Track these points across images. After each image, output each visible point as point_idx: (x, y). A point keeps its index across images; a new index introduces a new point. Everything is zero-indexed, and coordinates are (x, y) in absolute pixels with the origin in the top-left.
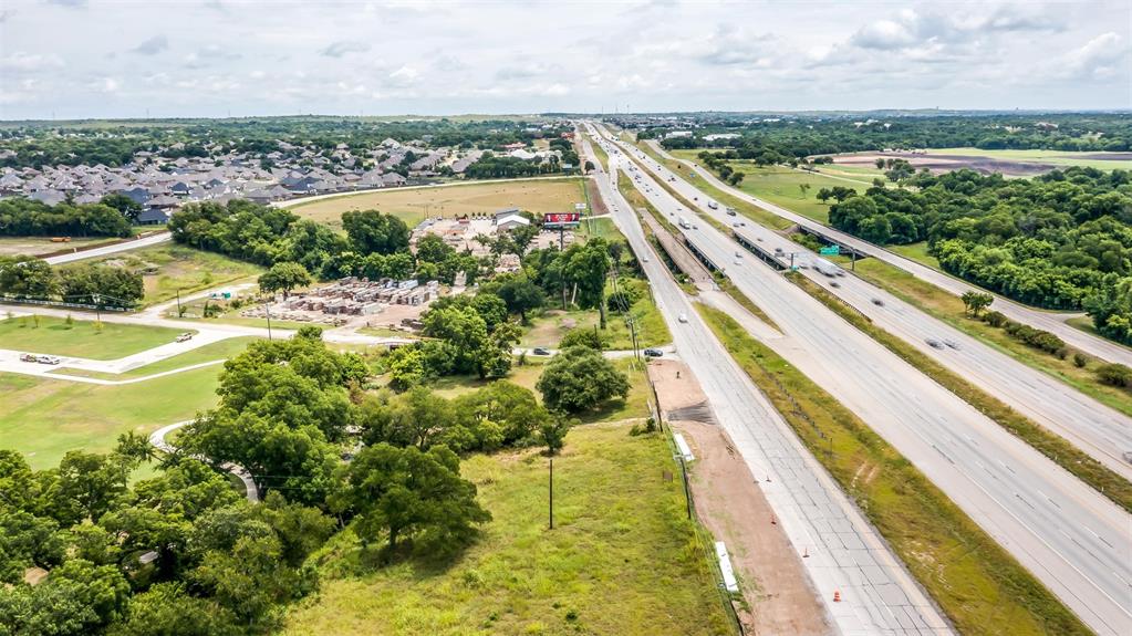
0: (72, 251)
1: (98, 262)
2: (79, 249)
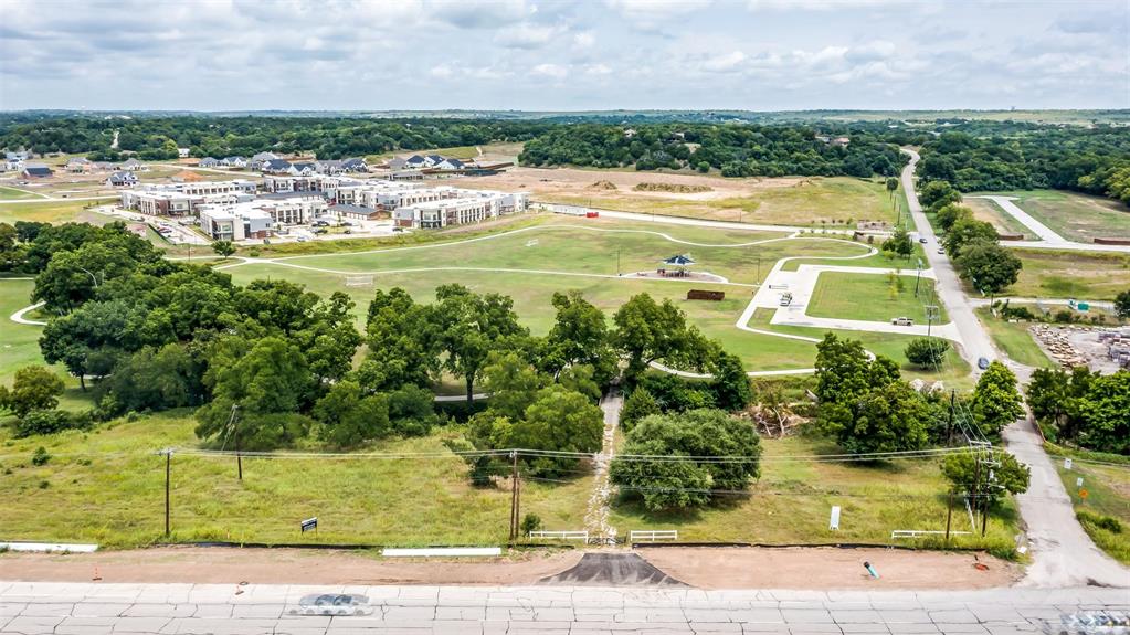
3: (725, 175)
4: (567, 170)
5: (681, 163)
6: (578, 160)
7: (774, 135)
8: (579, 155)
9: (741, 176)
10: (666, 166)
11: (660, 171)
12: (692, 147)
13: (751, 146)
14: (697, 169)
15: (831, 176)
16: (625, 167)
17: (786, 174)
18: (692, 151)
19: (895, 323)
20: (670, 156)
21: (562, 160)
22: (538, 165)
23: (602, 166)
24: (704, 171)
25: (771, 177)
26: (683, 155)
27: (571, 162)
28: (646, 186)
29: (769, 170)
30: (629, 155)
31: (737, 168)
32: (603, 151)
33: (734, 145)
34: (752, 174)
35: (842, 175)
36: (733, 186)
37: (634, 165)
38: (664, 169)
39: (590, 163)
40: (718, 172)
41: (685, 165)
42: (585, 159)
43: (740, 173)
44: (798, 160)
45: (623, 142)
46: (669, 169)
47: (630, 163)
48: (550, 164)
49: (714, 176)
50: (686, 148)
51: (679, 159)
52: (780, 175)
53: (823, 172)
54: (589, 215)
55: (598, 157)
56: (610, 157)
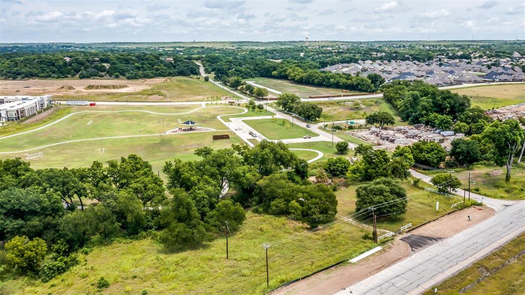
0: (340, 96)
1: (342, 102)
2: (344, 96)
3: (128, 78)
4: (36, 80)
5: (103, 74)
6: (42, 75)
7: (142, 58)
8: (42, 72)
9: (136, 78)
10: (96, 75)
11: (94, 79)
12: (107, 65)
13: (133, 64)
14: (113, 76)
15: (174, 76)
16: (72, 77)
17: (155, 77)
18: (107, 67)
19: (305, 138)
20: (97, 71)
21: (30, 75)
22: (14, 78)
23: (58, 77)
24: (117, 77)
25: (149, 78)
26: (102, 69)
27: (38, 76)
28: (93, 87)
29: (147, 75)
30: (73, 71)
31: (133, 75)
32: (54, 69)
33: (125, 64)
34: (141, 78)
35: (178, 75)
36: (135, 84)
37: (78, 76)
38: (96, 77)
39: (50, 76)
40: (124, 78)
41: (106, 75)
42: (46, 74)
43: (135, 77)
44: (157, 70)
45: (65, 64)
46: (98, 77)
47: (74, 75)
48: (23, 78)
49: (123, 79)
50: (104, 66)
51: (101, 72)
52: (152, 77)
53: (170, 74)
54: (91, 105)
55: (54, 72)
56: (62, 73)
